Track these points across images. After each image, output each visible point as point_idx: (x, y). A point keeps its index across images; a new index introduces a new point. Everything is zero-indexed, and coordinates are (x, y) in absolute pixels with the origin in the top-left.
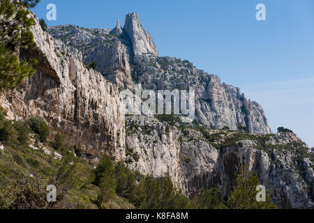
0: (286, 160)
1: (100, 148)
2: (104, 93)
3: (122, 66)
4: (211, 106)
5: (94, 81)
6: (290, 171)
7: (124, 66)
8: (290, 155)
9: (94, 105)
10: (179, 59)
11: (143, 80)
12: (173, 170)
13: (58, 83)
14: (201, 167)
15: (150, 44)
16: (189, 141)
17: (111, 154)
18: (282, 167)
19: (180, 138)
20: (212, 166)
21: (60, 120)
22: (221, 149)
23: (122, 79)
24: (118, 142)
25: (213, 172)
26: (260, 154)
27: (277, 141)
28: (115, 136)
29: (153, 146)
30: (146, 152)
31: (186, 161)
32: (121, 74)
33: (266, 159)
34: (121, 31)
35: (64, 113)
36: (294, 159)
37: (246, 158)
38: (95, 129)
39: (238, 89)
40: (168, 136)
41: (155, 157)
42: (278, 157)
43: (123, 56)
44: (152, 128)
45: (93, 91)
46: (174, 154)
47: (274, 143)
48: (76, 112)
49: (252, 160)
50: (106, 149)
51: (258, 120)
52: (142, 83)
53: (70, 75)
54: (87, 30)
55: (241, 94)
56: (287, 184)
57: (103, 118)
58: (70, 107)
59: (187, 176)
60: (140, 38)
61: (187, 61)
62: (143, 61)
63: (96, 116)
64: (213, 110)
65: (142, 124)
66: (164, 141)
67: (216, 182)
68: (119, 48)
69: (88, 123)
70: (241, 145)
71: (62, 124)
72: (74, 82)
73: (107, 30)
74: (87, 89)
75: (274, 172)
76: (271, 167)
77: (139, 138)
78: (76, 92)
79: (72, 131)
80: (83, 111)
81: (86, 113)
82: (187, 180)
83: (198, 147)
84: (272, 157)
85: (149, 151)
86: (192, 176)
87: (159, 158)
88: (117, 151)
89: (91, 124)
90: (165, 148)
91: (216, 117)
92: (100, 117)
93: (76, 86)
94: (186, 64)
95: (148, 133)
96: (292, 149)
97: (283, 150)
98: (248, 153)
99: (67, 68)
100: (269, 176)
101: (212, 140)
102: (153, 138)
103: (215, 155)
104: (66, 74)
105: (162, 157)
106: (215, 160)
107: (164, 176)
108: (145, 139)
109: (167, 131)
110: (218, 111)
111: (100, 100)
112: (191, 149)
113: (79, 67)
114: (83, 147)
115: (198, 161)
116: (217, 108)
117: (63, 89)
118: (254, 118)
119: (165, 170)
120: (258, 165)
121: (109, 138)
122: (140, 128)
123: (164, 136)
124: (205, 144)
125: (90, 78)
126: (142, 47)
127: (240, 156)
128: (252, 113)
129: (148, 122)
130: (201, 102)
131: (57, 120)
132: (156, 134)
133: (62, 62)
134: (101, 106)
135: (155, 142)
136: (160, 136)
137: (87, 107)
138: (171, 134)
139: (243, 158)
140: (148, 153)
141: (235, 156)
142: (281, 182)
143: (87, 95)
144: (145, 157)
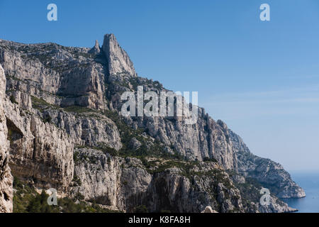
0: (205, 184)
1: (52, 177)
2: (56, 138)
3: (95, 88)
4: (175, 125)
5: (49, 131)
6: (205, 193)
7: (97, 88)
8: (208, 181)
9: (47, 148)
10: (151, 80)
11: (114, 100)
12: (112, 191)
13: (21, 135)
14: (137, 188)
15: (127, 61)
16: (129, 167)
17: (59, 181)
18: (199, 190)
19: (122, 165)
20: (146, 187)
21: (22, 160)
22: (154, 174)
23: (94, 100)
24: (65, 172)
25: (147, 192)
26: (183, 179)
27: (200, 169)
28: (63, 168)
29: (97, 172)
30: (90, 177)
31: (125, 184)
32: (94, 95)
33: (187, 183)
34: (99, 50)
35: (25, 155)
36: (211, 184)
37: (172, 182)
38: (48, 164)
39: (203, 109)
40: (109, 164)
41: (97, 181)
42: (197, 182)
43: (96, 80)
44: (97, 159)
45: (47, 138)
46: (114, 178)
47: (197, 170)
48: (34, 153)
49: (176, 184)
50: (56, 178)
51: (219, 139)
52: (114, 103)
53: (31, 128)
54: (67, 49)
55: (205, 114)
56: (202, 203)
57: (54, 156)
58: (30, 150)
59: (126, 194)
60: (116, 59)
61: (158, 82)
62: (117, 80)
63: (49, 155)
64: (176, 129)
65: (90, 155)
66: (105, 169)
67: (149, 200)
68: (93, 72)
69: (43, 160)
70: (168, 171)
71: (24, 162)
72: (34, 133)
73: (86, 50)
74: (43, 137)
75: (193, 194)
76: (191, 190)
77: (86, 166)
78: (34, 139)
79: (31, 166)
80: (39, 153)
81: (41, 154)
82: (125, 198)
83: (136, 173)
84: (192, 182)
85: (93, 176)
86: (130, 195)
87: (101, 182)
88: (64, 178)
89: (45, 160)
90: (106, 174)
91: (179, 136)
92: (52, 156)
93: (35, 136)
94: (156, 85)
95: (94, 162)
96: (212, 175)
97: (204, 176)
98: (174, 178)
99: (29, 124)
100: (189, 196)
101: (148, 167)
102: (97, 167)
103: (149, 179)
104: (28, 128)
105: (103, 181)
106: (149, 183)
107: (104, 195)
108: (91, 167)
109: (109, 160)
110: (182, 131)
111: (52, 144)
112: (129, 174)
113: (38, 123)
114: (39, 176)
115: (135, 183)
116: (181, 128)
117: (25, 138)
118: (216, 137)
119: (105, 190)
120: (181, 187)
121: (58, 170)
122: (88, 159)
123: (106, 165)
124: (142, 170)
125: (46, 129)
126: (117, 67)
127: (167, 180)
128: (213, 132)
129: (94, 154)
130: (166, 122)
131: (20, 160)
132: (100, 164)
133: (26, 119)
134: (53, 148)
135: (98, 169)
136: (103, 165)
137: (42, 150)
138: (112, 163)
139: (170, 182)
140: (92, 178)
141: (164, 180)
142: (197, 202)
143: (43, 141)
144: (89, 181)
